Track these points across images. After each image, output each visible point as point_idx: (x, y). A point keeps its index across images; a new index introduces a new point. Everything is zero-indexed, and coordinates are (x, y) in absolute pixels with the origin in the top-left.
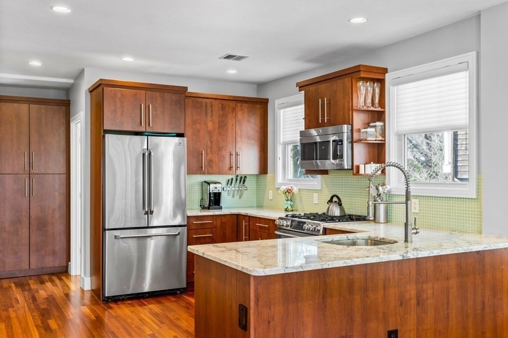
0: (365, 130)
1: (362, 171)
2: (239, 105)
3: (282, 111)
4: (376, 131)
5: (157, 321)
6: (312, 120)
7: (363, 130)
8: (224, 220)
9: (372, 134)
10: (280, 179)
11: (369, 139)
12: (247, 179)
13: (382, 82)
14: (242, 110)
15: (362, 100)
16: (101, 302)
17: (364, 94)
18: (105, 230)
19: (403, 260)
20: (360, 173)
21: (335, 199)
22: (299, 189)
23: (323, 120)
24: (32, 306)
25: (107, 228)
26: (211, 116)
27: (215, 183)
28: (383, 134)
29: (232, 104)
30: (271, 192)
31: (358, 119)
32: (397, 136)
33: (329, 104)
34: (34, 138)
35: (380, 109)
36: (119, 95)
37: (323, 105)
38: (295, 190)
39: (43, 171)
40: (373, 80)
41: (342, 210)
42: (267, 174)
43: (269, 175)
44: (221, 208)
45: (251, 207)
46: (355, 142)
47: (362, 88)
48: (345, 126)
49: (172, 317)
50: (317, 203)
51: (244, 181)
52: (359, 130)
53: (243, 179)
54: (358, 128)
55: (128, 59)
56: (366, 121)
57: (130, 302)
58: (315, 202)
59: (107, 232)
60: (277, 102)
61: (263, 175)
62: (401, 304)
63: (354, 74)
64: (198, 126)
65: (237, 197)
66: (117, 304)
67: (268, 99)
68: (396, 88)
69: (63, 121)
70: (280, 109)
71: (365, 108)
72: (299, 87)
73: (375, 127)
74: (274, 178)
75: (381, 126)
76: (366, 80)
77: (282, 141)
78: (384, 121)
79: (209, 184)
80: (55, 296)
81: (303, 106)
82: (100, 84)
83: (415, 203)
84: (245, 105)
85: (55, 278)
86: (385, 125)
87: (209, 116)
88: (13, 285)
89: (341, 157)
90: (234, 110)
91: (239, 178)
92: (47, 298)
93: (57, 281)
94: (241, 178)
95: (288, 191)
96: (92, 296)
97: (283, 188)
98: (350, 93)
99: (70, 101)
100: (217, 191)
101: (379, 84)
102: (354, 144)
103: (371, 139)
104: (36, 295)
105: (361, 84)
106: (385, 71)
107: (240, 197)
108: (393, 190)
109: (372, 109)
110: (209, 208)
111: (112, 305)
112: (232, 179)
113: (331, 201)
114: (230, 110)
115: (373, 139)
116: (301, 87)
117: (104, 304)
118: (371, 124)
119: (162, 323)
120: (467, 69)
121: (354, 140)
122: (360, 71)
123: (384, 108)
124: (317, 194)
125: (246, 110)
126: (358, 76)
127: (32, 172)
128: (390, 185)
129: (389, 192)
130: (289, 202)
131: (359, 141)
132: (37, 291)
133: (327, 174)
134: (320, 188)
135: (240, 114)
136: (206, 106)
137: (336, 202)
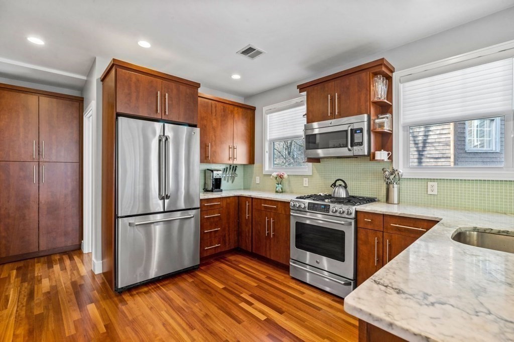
1: (377, 157)
2: (236, 108)
3: (268, 116)
5: (184, 325)
6: (317, 114)
8: (228, 201)
10: (267, 168)
12: (237, 168)
14: (238, 113)
16: (112, 293)
18: (118, 217)
21: (339, 183)
22: (288, 175)
24: (23, 313)
25: (120, 215)
26: (215, 115)
27: (217, 170)
28: (392, 125)
29: (231, 107)
30: (258, 178)
31: (373, 111)
32: (402, 128)
33: (339, 99)
34: (44, 128)
36: (134, 79)
37: (333, 100)
38: (285, 176)
39: (54, 159)
41: (347, 193)
42: (254, 164)
43: (257, 164)
44: (221, 191)
45: (240, 189)
46: (372, 131)
48: (365, 115)
49: (200, 315)
51: (235, 170)
53: (234, 168)
54: (372, 118)
55: (145, 44)
57: (146, 289)
58: (305, 185)
59: (120, 219)
60: (265, 109)
61: (250, 165)
63: (371, 68)
64: (205, 122)
65: (230, 182)
66: (132, 295)
67: (255, 108)
68: (402, 85)
69: (76, 115)
70: (267, 114)
72: (300, 89)
74: (262, 167)
77: (268, 139)
78: (392, 114)
79: (212, 171)
80: (59, 289)
82: (113, 65)
83: (435, 186)
84: (240, 110)
85: (66, 258)
86: (392, 117)
87: (214, 114)
88: (15, 272)
89: (362, 144)
90: (232, 112)
91: (232, 167)
92: (49, 293)
93: (67, 262)
94: (233, 167)
95: (281, 177)
96: (103, 283)
97: (275, 174)
98: (368, 87)
99: (83, 98)
100: (219, 177)
101: (387, 81)
102: (371, 133)
104: (36, 288)
106: (393, 69)
107: (233, 182)
110: (212, 191)
111: (126, 297)
112: (227, 168)
114: (230, 112)
116: (302, 88)
117: (117, 296)
118: (380, 116)
119: (192, 328)
121: (371, 129)
123: (392, 102)
124: (307, 179)
125: (241, 114)
127: (41, 160)
132: (40, 281)
133: (320, 162)
134: (311, 174)
135: (236, 116)
136: (211, 106)
137: (340, 185)
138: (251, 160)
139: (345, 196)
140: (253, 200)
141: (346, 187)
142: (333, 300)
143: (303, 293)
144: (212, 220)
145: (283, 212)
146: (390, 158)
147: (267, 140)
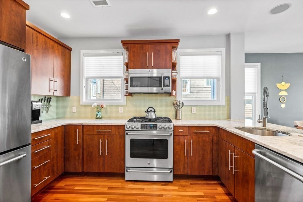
2: (56, 45)
3: (85, 58)
8: (57, 131)
10: (84, 99)
12: (51, 100)
14: (58, 49)
22: (107, 105)
23: (149, 65)
26: (36, 46)
29: (52, 42)
30: (74, 108)
38: (105, 106)
41: (156, 115)
42: (70, 96)
43: (73, 97)
44: (41, 122)
45: (54, 118)
48: (171, 69)
50: (122, 112)
53: (49, 100)
58: (120, 112)
60: (82, 52)
65: (45, 112)
67: (71, 48)
68: (180, 57)
70: (85, 56)
74: (79, 99)
84: (59, 47)
87: (35, 45)
90: (53, 47)
91: (46, 98)
94: (48, 98)
95: (102, 106)
97: (95, 104)
98: (171, 53)
107: (47, 112)
112: (42, 99)
114: (51, 47)
124: (122, 108)
125: (60, 50)
133: (132, 96)
134: (125, 104)
135: (57, 51)
136: (32, 35)
137: (151, 111)
138: (67, 92)
139: (155, 118)
140: (84, 127)
141: (155, 112)
142: (162, 185)
143: (143, 189)
144: (41, 154)
145: (117, 133)
147: (84, 77)
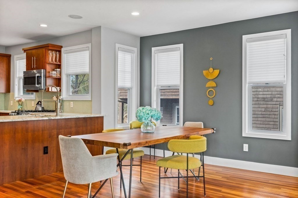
0: (52, 72)
1: (50, 90)
3: (18, 61)
4: (57, 73)
6: (29, 66)
7: (51, 72)
9: (54, 74)
10: (16, 95)
11: (53, 76)
13: (60, 51)
15: (50, 59)
17: (51, 56)
19: (49, 119)
20: (49, 91)
21: (40, 103)
22: (25, 100)
23: (34, 67)
28: (60, 74)
30: (12, 102)
31: (48, 67)
32: (66, 75)
33: (36, 60)
35: (59, 63)
37: (34, 60)
40: (56, 51)
41: (42, 107)
42: (10, 92)
43: (11, 93)
45: (2, 109)
46: (47, 77)
47: (50, 53)
48: (43, 70)
50: (33, 106)
52: (49, 72)
54: (49, 71)
56: (53, 68)
58: (32, 106)
60: (15, 57)
61: (8, 93)
62: (50, 137)
63: (46, 47)
67: (11, 55)
68: (66, 55)
71: (52, 63)
72: (24, 51)
73: (56, 71)
74: (13, 95)
75: (60, 71)
76: (52, 50)
77: (17, 76)
78: (61, 69)
81: (25, 60)
83: (72, 104)
86: (61, 70)
89: (41, 84)
95: (20, 101)
98: (45, 56)
101: (59, 52)
102: (47, 78)
103: (54, 76)
105: (50, 52)
106: (61, 47)
108: (64, 98)
109: (55, 63)
113: (38, 104)
115: (55, 76)
116: (25, 51)
118: (55, 70)
120: (89, 50)
121: (47, 76)
122: (49, 46)
123: (61, 63)
124: (33, 101)
126: (48, 49)
128: (62, 96)
129: (62, 99)
130: (20, 106)
131: (49, 77)
133: (38, 92)
134: (35, 99)
138: (8, 89)
139: (41, 110)
146: (60, 90)
